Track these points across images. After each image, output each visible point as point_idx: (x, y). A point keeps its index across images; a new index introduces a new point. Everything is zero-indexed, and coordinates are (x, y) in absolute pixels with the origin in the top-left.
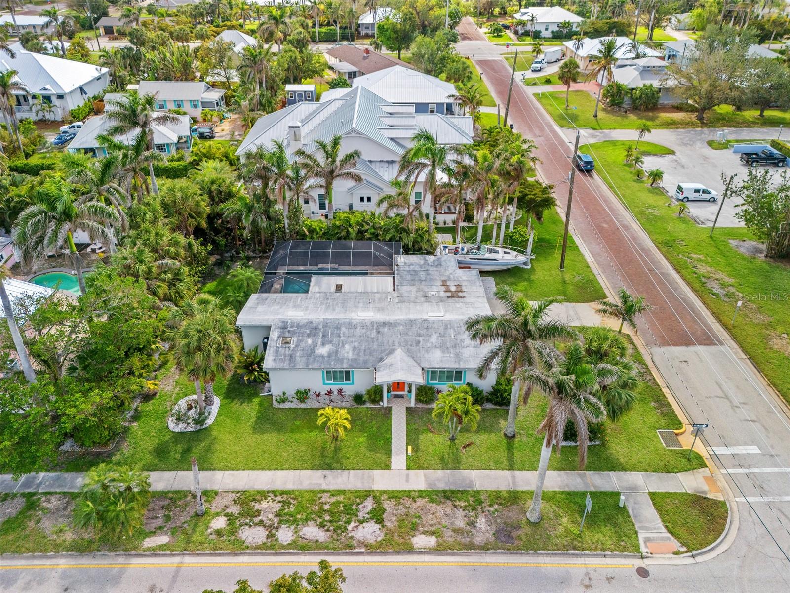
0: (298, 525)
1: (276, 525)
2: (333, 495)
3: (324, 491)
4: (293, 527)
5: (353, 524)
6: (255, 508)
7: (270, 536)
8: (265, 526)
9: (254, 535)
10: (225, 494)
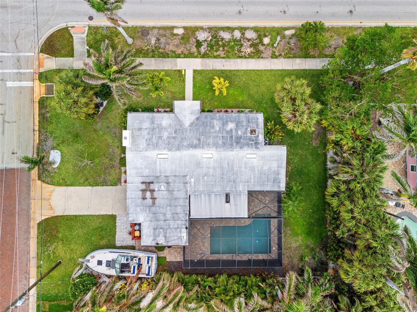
0: (233, 39)
1: (242, 39)
2: (219, 55)
3: (223, 58)
4: (235, 38)
5: (209, 39)
6: (252, 48)
7: (243, 34)
8: (247, 39)
9: (250, 35)
10: (268, 56)
